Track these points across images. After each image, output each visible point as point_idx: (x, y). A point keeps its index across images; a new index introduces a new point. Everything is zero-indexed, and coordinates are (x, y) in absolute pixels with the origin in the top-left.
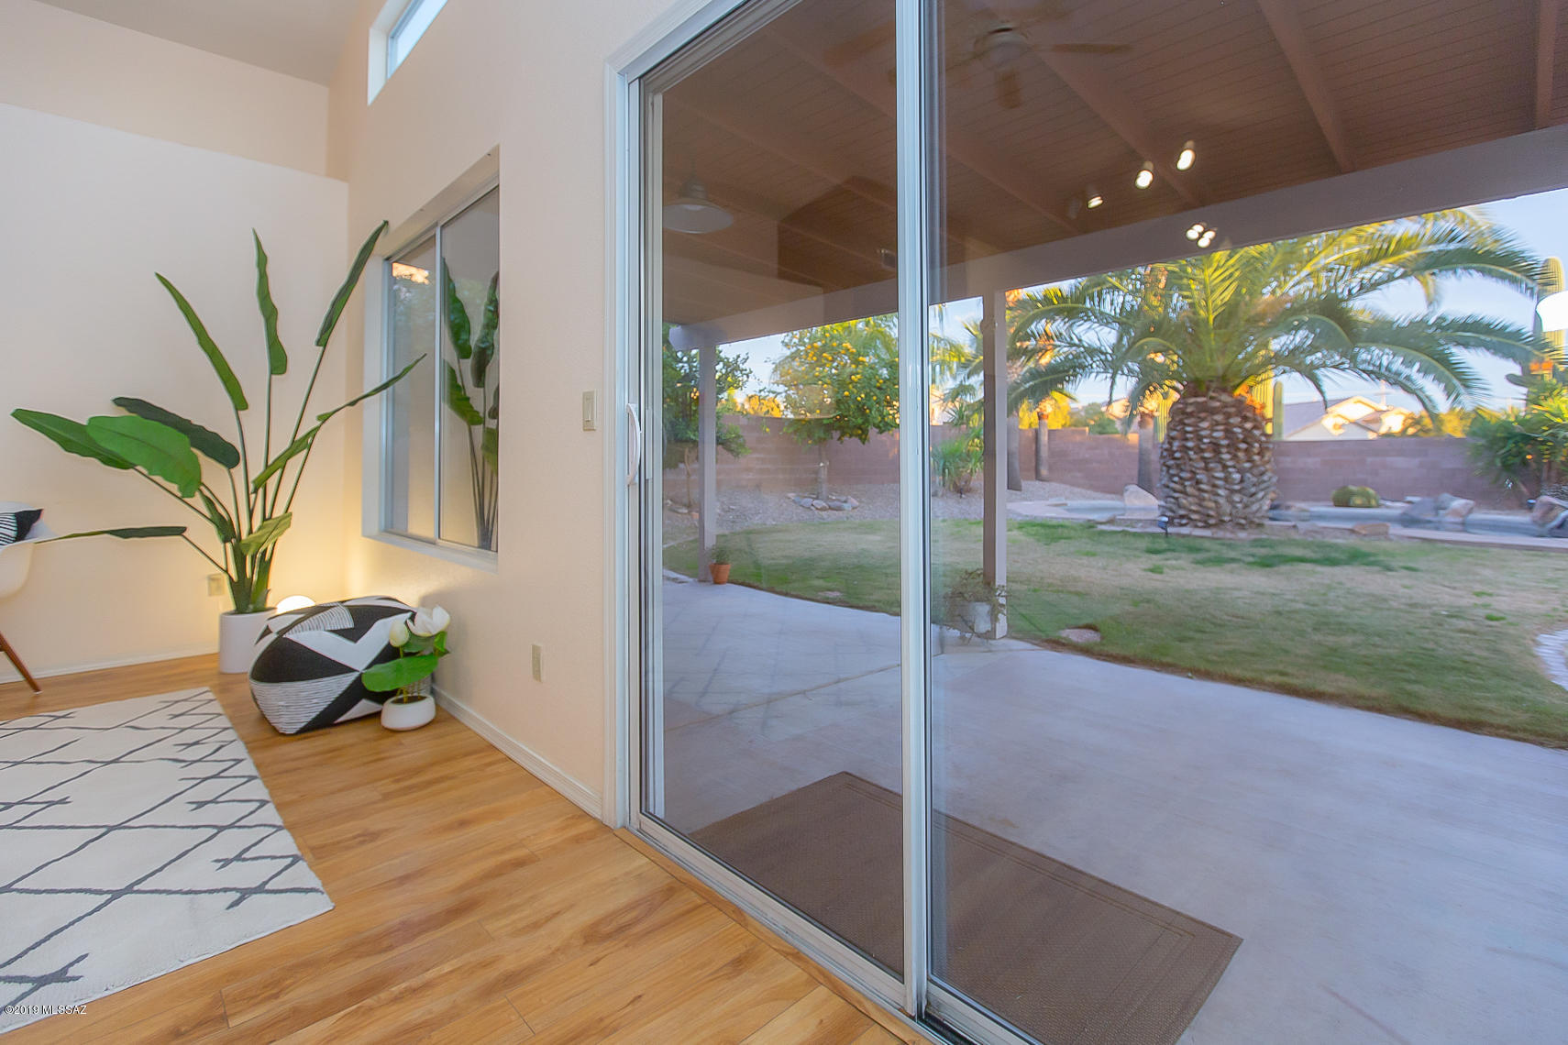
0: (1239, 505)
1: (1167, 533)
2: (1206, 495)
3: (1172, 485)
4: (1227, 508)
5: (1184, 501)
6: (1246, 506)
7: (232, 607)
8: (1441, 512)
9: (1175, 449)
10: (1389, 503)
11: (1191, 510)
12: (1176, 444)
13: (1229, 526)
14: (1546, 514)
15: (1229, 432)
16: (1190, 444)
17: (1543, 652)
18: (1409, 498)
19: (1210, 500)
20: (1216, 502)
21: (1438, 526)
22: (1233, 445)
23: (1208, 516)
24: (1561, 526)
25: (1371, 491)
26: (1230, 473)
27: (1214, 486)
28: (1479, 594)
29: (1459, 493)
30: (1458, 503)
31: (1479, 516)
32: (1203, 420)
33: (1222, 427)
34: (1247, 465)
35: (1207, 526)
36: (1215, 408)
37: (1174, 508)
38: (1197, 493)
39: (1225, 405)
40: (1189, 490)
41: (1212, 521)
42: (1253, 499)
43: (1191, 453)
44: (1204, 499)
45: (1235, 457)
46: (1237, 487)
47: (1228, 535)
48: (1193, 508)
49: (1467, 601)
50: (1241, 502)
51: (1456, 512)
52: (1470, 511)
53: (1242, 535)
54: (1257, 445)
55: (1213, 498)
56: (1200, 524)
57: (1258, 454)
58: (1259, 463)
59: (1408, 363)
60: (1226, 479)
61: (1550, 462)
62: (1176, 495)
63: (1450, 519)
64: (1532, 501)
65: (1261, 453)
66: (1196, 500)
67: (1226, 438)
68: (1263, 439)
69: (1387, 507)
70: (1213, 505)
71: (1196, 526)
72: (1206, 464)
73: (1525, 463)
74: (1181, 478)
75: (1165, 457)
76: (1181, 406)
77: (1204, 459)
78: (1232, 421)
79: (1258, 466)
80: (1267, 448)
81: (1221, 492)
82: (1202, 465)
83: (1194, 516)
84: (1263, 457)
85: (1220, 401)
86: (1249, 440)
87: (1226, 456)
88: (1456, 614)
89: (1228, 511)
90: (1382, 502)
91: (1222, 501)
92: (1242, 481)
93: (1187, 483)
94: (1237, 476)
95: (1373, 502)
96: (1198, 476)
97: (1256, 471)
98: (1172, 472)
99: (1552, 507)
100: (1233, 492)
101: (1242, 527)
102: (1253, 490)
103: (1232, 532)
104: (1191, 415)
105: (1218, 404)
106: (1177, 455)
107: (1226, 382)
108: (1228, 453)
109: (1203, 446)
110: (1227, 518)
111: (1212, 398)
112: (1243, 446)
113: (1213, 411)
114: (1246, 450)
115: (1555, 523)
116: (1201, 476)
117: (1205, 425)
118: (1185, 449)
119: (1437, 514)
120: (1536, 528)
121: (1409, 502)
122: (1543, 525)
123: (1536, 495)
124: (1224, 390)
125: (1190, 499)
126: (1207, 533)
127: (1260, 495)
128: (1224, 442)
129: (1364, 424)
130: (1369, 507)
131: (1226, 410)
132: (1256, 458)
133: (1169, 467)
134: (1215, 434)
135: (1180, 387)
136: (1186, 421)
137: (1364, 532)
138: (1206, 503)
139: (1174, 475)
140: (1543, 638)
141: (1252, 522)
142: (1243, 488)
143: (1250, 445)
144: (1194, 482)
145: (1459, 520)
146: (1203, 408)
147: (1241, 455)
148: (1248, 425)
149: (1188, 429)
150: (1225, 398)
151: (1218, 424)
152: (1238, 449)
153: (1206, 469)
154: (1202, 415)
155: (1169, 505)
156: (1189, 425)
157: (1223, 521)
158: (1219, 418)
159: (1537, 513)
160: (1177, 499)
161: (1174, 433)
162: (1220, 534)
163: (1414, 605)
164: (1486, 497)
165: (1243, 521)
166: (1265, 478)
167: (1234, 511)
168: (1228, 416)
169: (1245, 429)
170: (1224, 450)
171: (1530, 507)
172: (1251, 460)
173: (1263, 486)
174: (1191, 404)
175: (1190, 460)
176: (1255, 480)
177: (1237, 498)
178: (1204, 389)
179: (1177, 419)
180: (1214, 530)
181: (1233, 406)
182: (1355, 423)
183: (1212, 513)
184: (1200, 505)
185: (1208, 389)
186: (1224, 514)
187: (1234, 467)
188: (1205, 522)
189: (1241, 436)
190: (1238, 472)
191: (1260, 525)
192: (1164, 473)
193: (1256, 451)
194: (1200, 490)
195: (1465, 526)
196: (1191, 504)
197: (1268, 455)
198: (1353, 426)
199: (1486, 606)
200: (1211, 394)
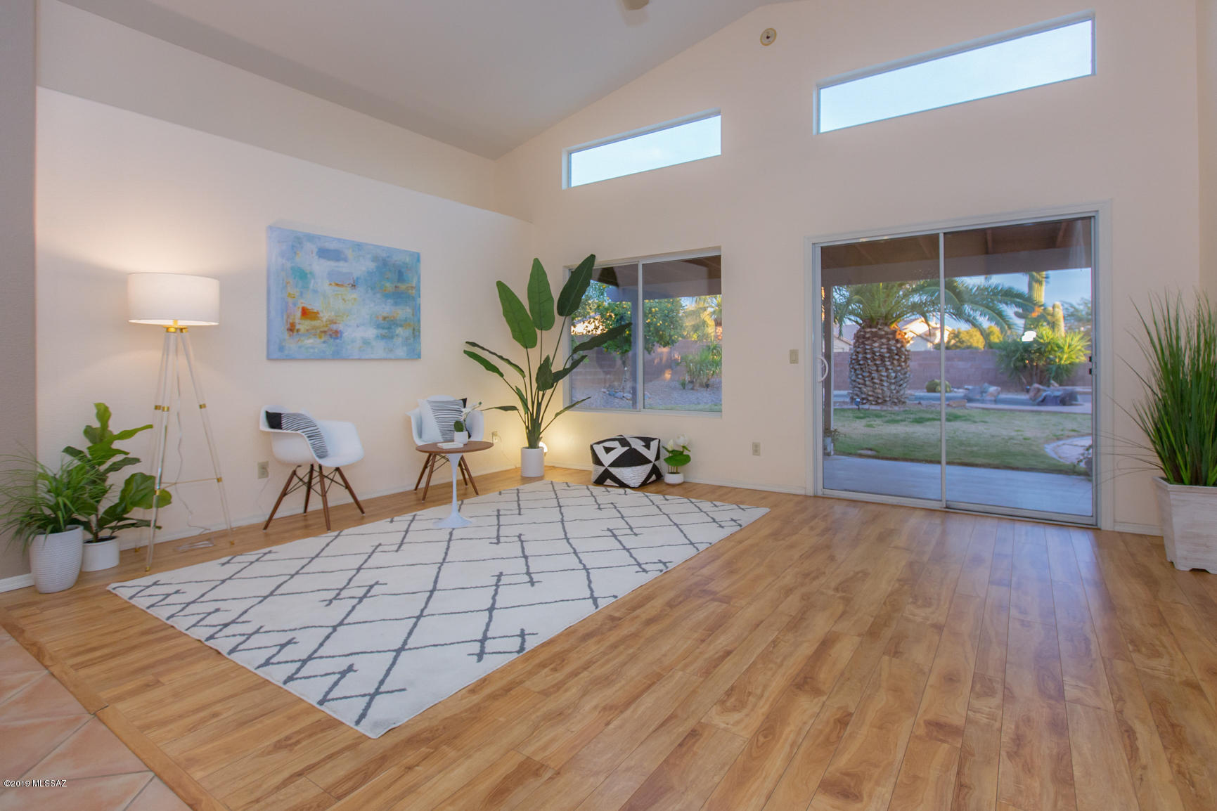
1: (859, 409)
2: (877, 386)
3: (858, 380)
4: (888, 393)
5: (865, 390)
6: (898, 392)
7: (527, 445)
8: (984, 394)
9: (859, 359)
10: (955, 390)
11: (868, 395)
12: (860, 356)
13: (889, 403)
14: (1036, 394)
15: (889, 350)
16: (868, 356)
17: (1047, 450)
18: (966, 387)
19: (879, 388)
20: (882, 390)
21: (983, 401)
22: (892, 356)
23: (878, 398)
24: (1043, 401)
25: (947, 383)
26: (890, 373)
27: (881, 380)
28: (1018, 431)
29: (992, 383)
30: (993, 389)
31: (1003, 396)
32: (875, 342)
33: (885, 346)
34: (899, 368)
35: (878, 404)
36: (883, 335)
37: (859, 393)
38: (872, 385)
39: (887, 333)
40: (868, 383)
41: (880, 401)
42: (901, 388)
43: (869, 361)
44: (876, 388)
45: (892, 363)
46: (893, 381)
47: (889, 409)
48: (870, 393)
49: (1013, 434)
50: (895, 389)
51: (992, 394)
52: (999, 393)
53: (896, 408)
54: (903, 357)
55: (881, 387)
56: (873, 403)
57: (904, 362)
58: (904, 367)
59: (975, 311)
60: (887, 377)
61: (1037, 365)
62: (860, 386)
63: (988, 398)
64: (1029, 387)
65: (905, 361)
66: (871, 389)
67: (888, 352)
68: (906, 353)
69: (955, 392)
70: (880, 391)
71: (872, 404)
72: (878, 367)
73: (1025, 366)
74: (863, 376)
75: (853, 364)
76: (862, 333)
77: (875, 364)
78: (890, 342)
79: (904, 369)
80: (908, 358)
81: (885, 384)
82: (875, 368)
83: (870, 398)
84: (906, 363)
85: (884, 331)
86: (900, 354)
87: (888, 363)
88: (1011, 438)
89: (888, 395)
90: (952, 389)
91: (885, 389)
92: (896, 377)
93: (867, 379)
94: (893, 375)
95: (948, 389)
96: (873, 375)
97: (903, 372)
98: (858, 372)
99: (1039, 390)
100: (891, 383)
101: (895, 404)
102: (901, 382)
103: (891, 407)
104: (868, 338)
105: (883, 333)
106: (861, 362)
107: (888, 319)
108: (889, 361)
109: (875, 357)
110: (888, 399)
111: (879, 329)
112: (897, 357)
113: (881, 337)
114: (898, 360)
115: (1040, 399)
116: (875, 375)
117: (876, 345)
118: (865, 359)
119: (982, 396)
120: (1031, 402)
121: (966, 389)
122: (1034, 400)
123: (1030, 384)
124: (886, 324)
125: (869, 388)
126: (878, 407)
127: (904, 385)
128: (887, 355)
129: (925, 337)
130: (946, 392)
131: (887, 336)
132: (903, 364)
133: (855, 370)
134: (882, 350)
135: (861, 321)
136: (866, 343)
137: (954, 405)
138: (877, 391)
139: (859, 374)
140: (1046, 446)
142: (896, 382)
143: (900, 357)
144: (870, 379)
145: (993, 398)
146: (875, 335)
147: (895, 362)
148: (899, 345)
149: (868, 347)
150: (886, 329)
151: (883, 344)
152: (894, 359)
153: (877, 371)
154: (875, 339)
155: (855, 392)
156: (867, 345)
157: (885, 401)
158: (884, 341)
159: (1032, 394)
160: (860, 388)
161: (858, 350)
162: (885, 408)
163: (993, 436)
164: (1004, 385)
165: (896, 401)
166: (907, 376)
167: (891, 395)
168: (889, 340)
169: (897, 348)
170: (887, 360)
171: (1028, 391)
172: (900, 365)
173: (906, 380)
174: (868, 332)
175: (868, 365)
176: (902, 376)
177: (893, 387)
178: (875, 323)
179: (860, 341)
180: (881, 406)
181: (891, 334)
182: (920, 336)
183: (880, 396)
184: (874, 392)
185: (877, 324)
186: (887, 396)
187: (892, 369)
188: (876, 401)
189: (895, 352)
190: (894, 372)
191: (904, 403)
192: (852, 373)
193: (903, 360)
194: (874, 383)
195: (996, 401)
196: (868, 391)
197: (909, 362)
198: (920, 338)
199: (1022, 435)
200: (879, 326)
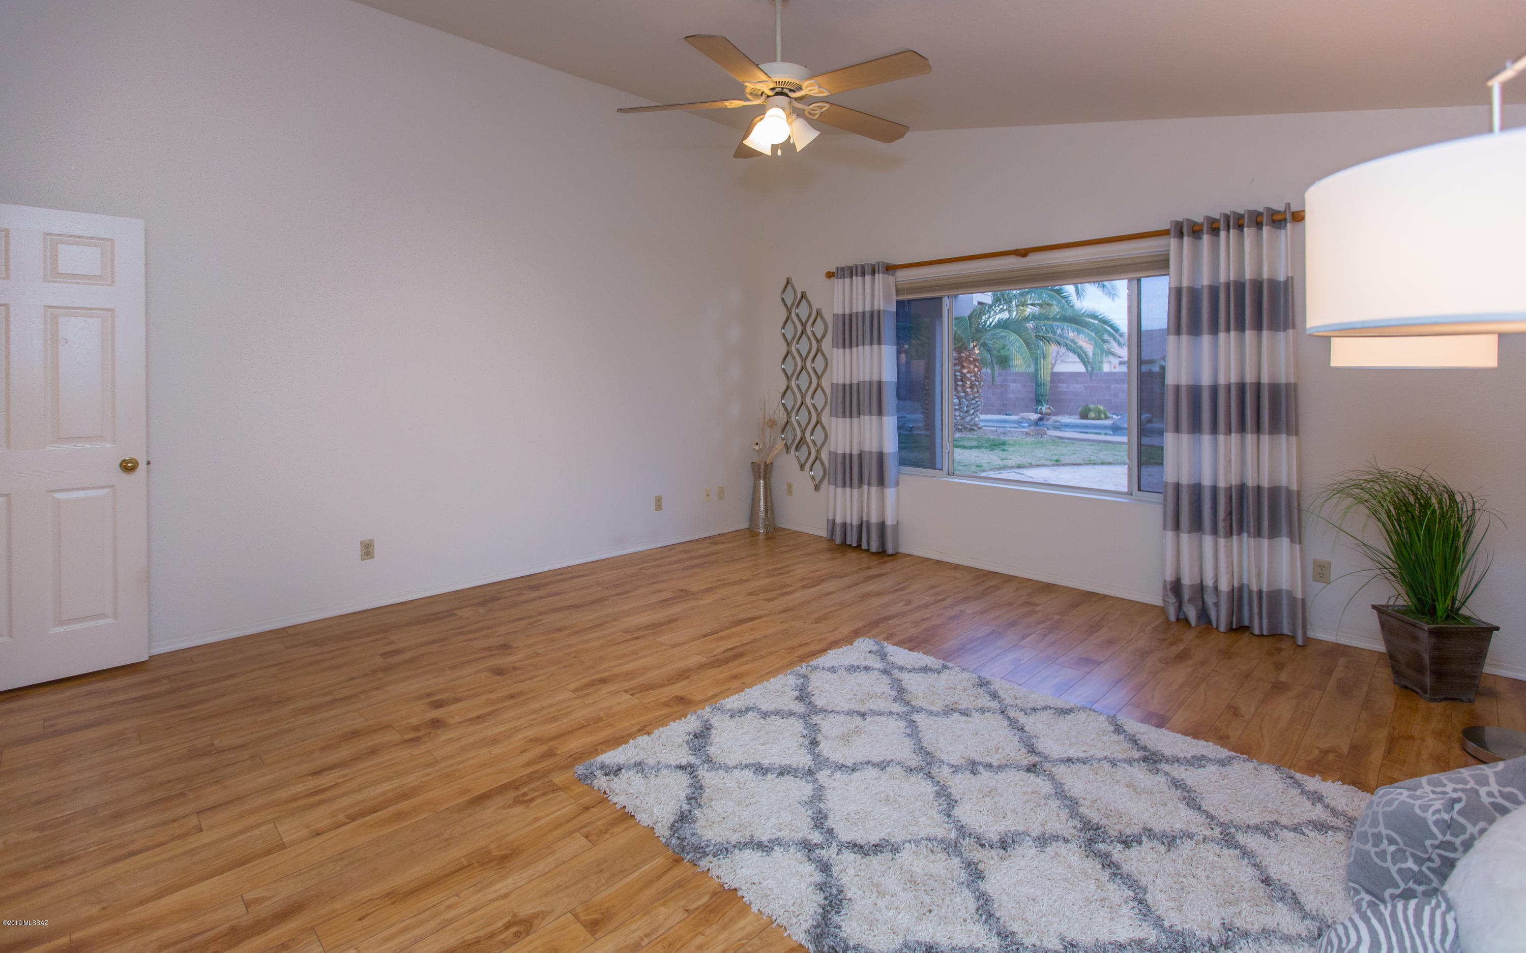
0: (958, 418)
6: (965, 418)
10: (1114, 416)
25: (1101, 408)
54: (968, 383)
58: (970, 393)
90: (1109, 415)
95: (1103, 416)
127: (974, 411)
130: (1099, 419)
141: (966, 428)
142: (960, 408)
143: (965, 383)
165: (960, 427)
166: (978, 401)
172: (965, 391)
173: (975, 406)
176: (969, 402)
177: (957, 413)
193: (968, 386)
197: (978, 388)
